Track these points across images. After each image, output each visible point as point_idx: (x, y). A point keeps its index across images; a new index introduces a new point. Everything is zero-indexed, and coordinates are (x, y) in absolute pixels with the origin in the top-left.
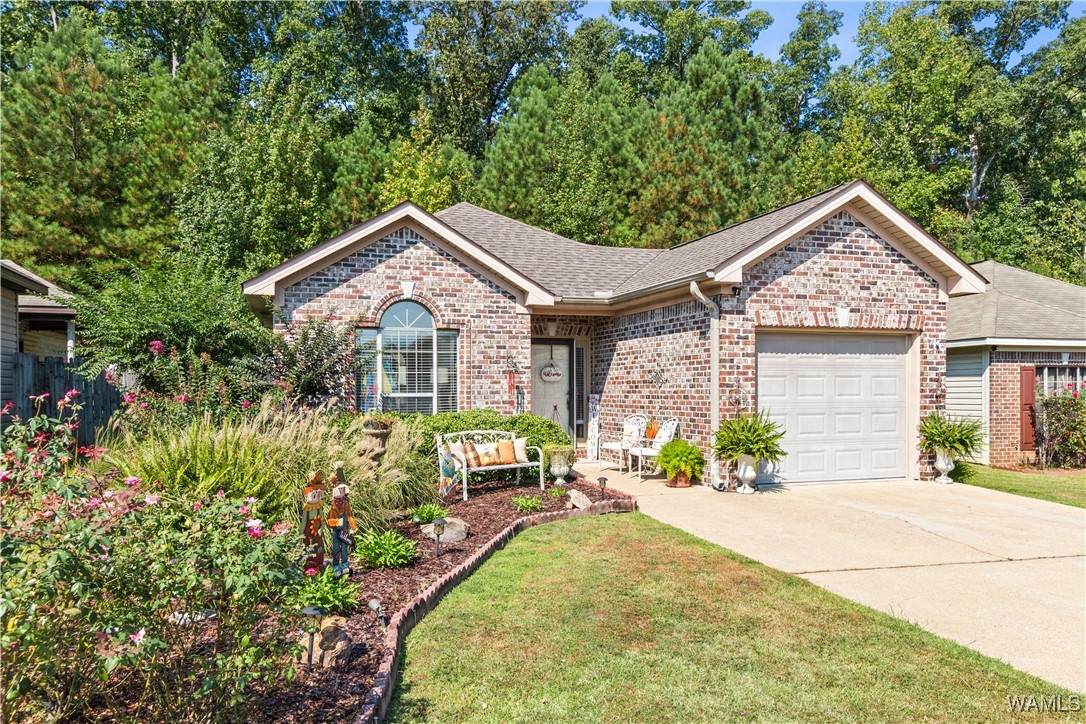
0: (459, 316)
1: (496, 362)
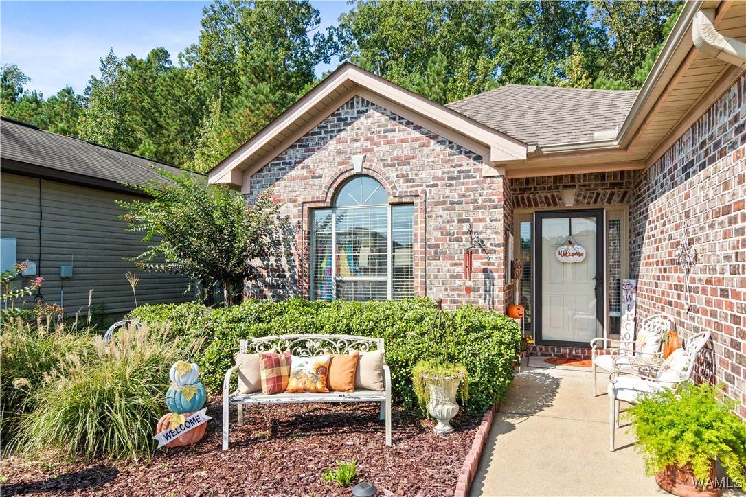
0: (413, 186)
1: (457, 240)
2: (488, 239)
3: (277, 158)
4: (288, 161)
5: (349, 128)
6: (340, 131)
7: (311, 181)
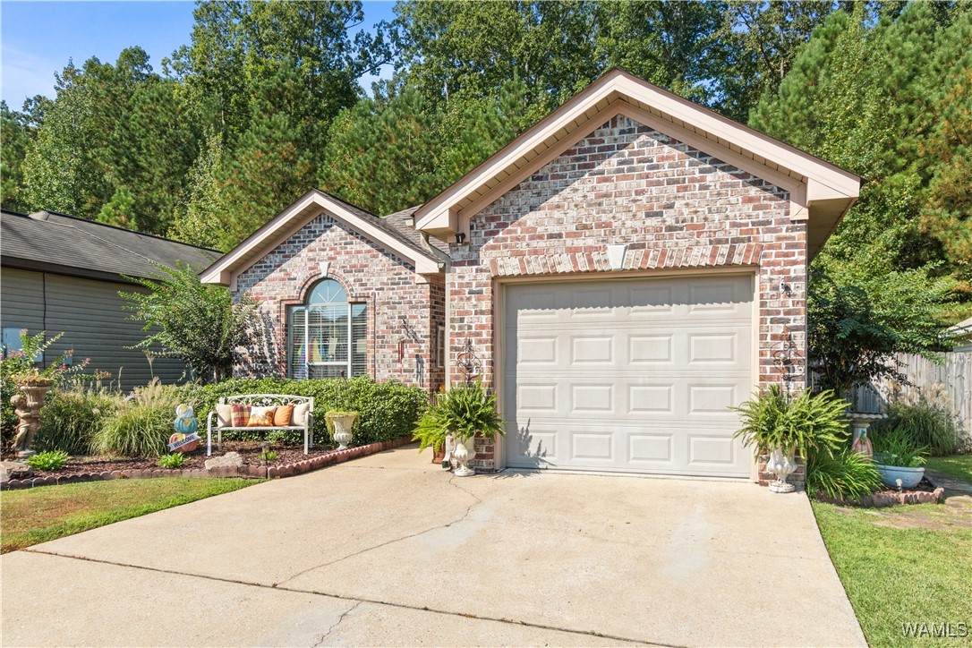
0: (366, 289)
1: (397, 332)
2: (420, 332)
3: (260, 262)
4: (268, 264)
5: (317, 239)
6: (311, 241)
7: (287, 282)
